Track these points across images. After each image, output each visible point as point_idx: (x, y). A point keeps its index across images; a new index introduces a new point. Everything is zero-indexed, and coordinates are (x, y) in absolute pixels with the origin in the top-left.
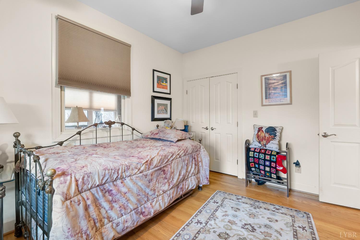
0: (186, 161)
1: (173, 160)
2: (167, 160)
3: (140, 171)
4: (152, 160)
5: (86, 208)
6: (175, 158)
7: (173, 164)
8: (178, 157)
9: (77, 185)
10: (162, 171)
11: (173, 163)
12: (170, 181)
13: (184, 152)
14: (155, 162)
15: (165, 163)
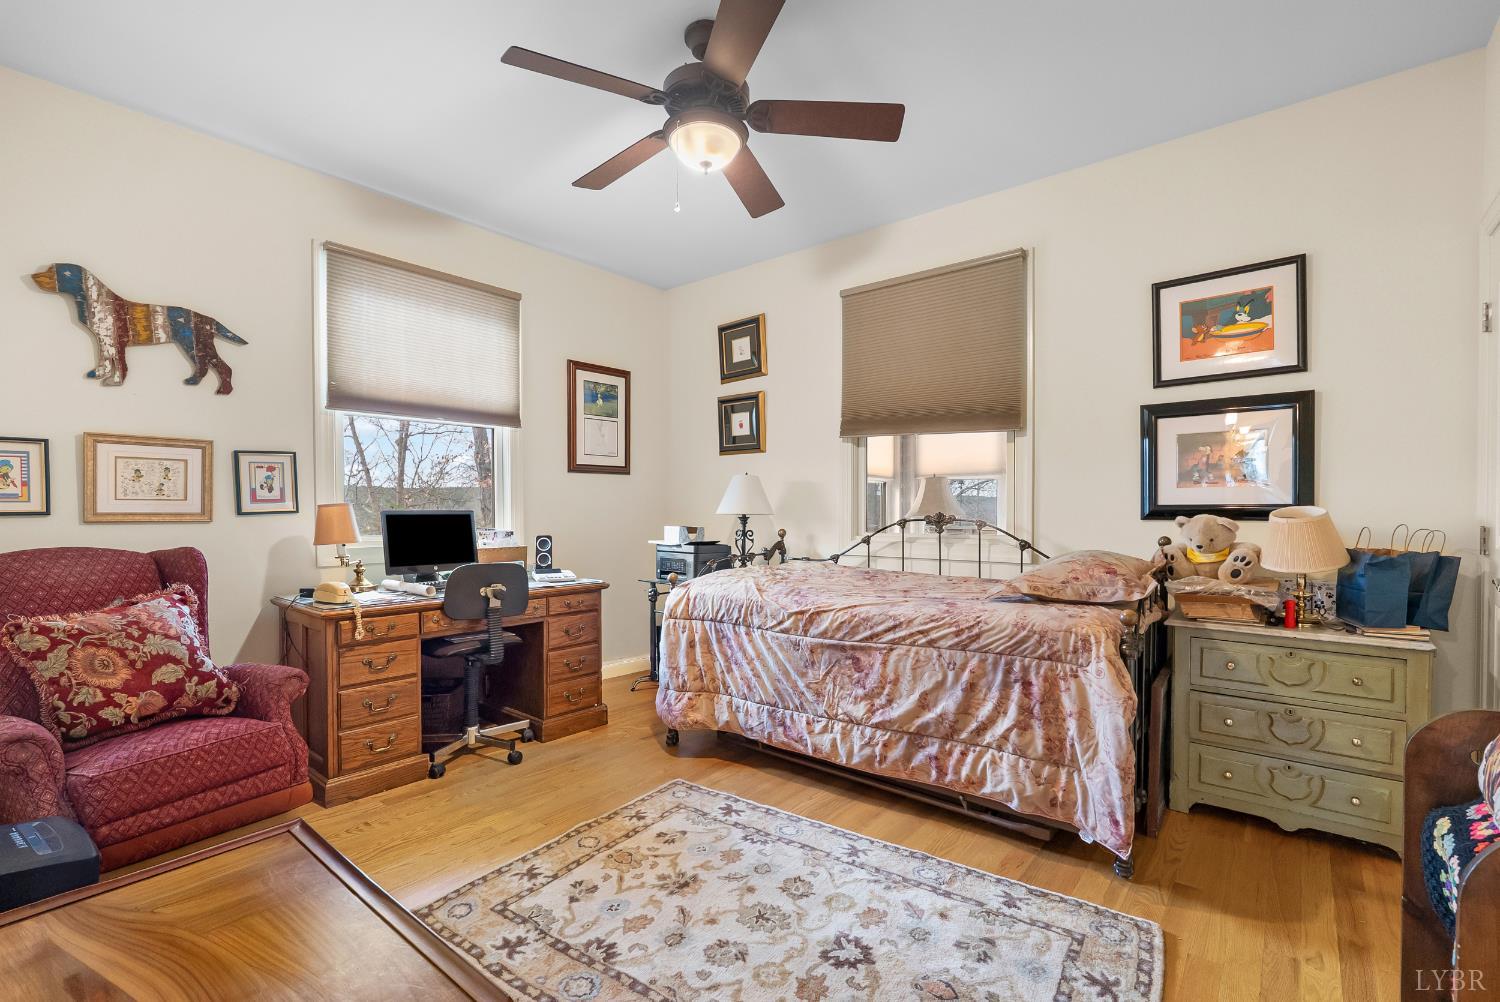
0: (968, 671)
1: (893, 642)
2: (868, 633)
3: (782, 627)
4: (818, 613)
5: (691, 645)
6: (908, 641)
7: (899, 655)
8: (920, 642)
9: (687, 604)
10: (847, 658)
11: (895, 653)
12: (878, 702)
13: (957, 634)
14: (825, 622)
15: (860, 641)
